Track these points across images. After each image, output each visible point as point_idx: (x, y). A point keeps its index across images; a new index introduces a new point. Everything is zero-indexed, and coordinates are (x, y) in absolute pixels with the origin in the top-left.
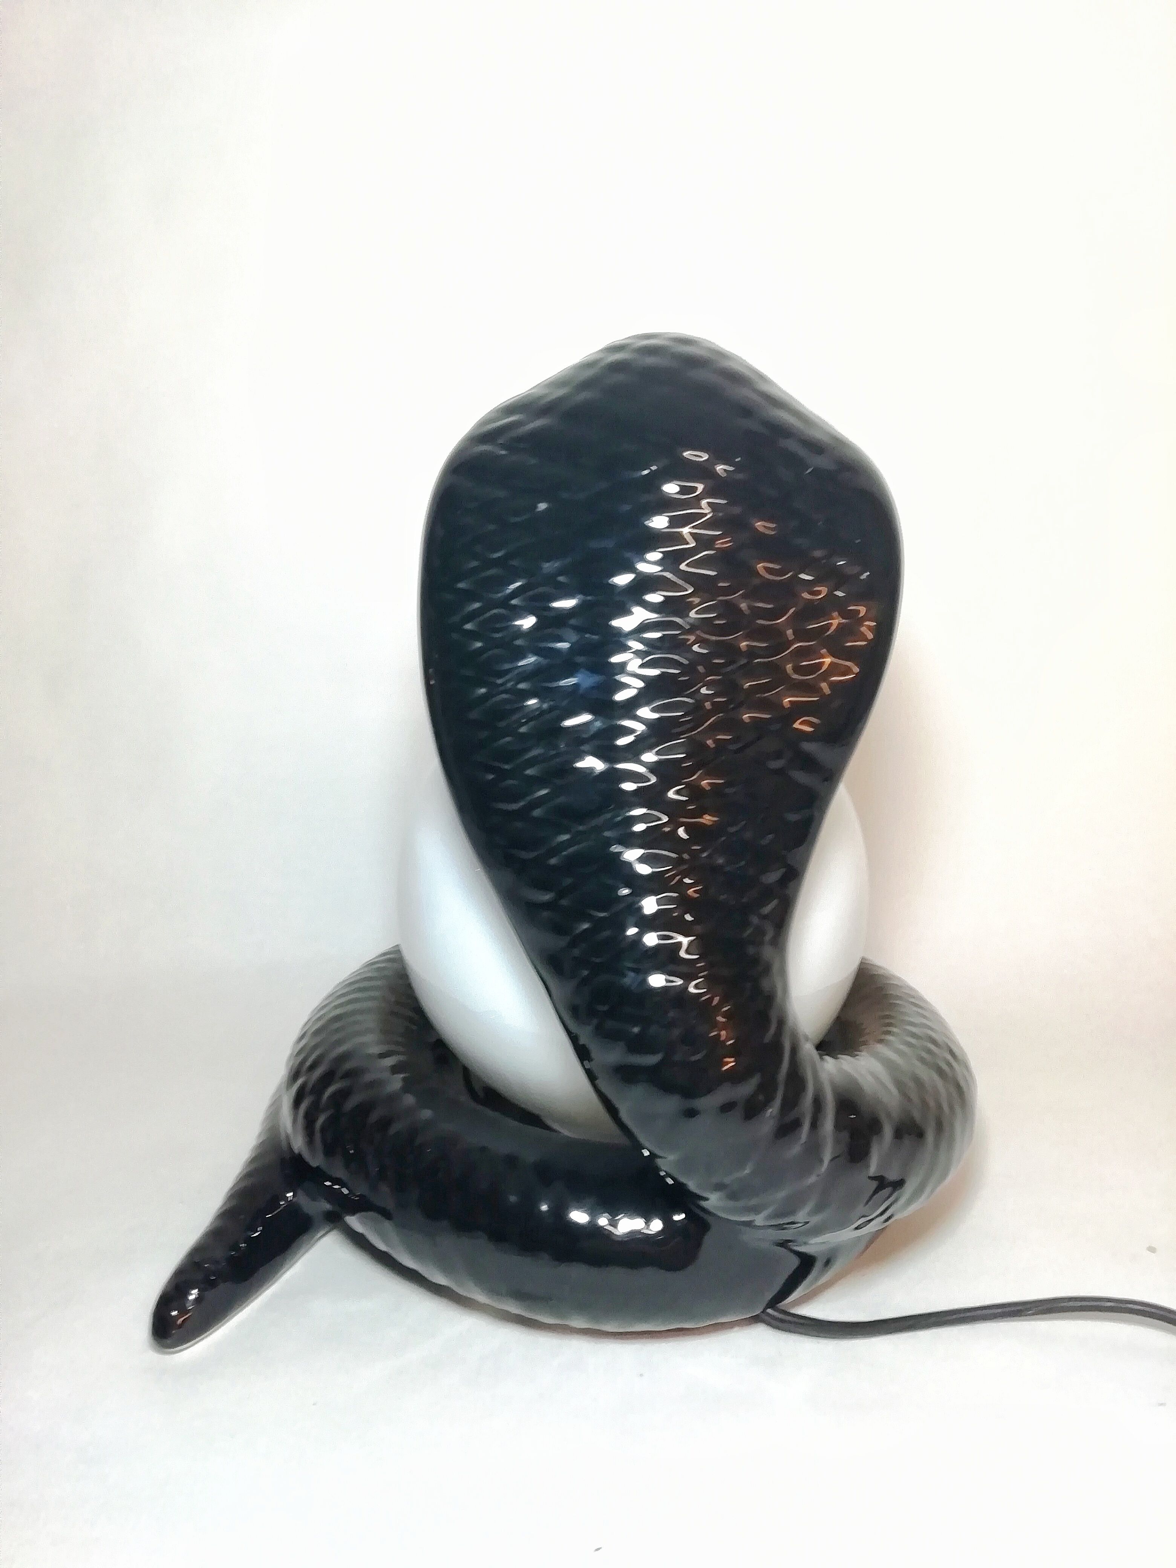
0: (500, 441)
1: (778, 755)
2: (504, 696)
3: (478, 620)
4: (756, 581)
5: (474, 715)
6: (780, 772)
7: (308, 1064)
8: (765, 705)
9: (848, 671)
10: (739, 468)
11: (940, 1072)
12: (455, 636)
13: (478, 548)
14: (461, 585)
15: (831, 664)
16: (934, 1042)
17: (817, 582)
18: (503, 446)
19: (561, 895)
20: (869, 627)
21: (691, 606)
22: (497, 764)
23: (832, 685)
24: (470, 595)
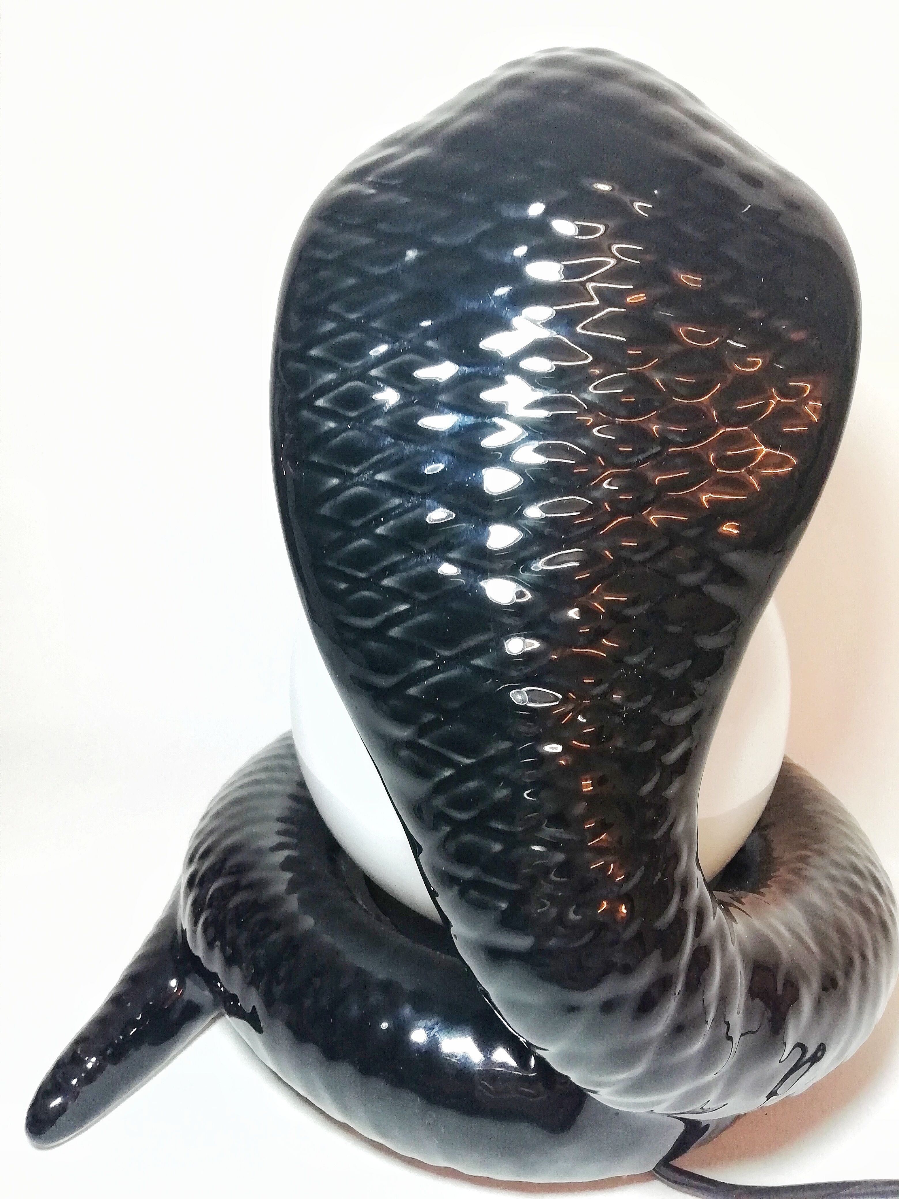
0: (370, 179)
1: (695, 566)
2: (361, 489)
3: (332, 394)
4: (675, 348)
5: (325, 510)
6: (697, 589)
7: (201, 851)
8: (680, 505)
9: (784, 462)
10: (658, 203)
11: (865, 912)
12: (306, 414)
13: (334, 307)
14: (314, 352)
15: (767, 455)
16: (857, 871)
17: (752, 350)
18: (373, 184)
19: (423, 731)
20: (815, 409)
21: (591, 379)
22: (349, 571)
23: (762, 480)
24: (325, 364)
